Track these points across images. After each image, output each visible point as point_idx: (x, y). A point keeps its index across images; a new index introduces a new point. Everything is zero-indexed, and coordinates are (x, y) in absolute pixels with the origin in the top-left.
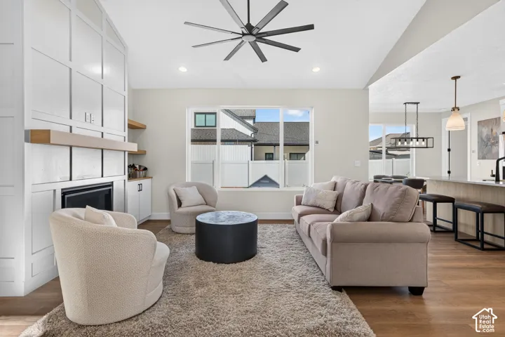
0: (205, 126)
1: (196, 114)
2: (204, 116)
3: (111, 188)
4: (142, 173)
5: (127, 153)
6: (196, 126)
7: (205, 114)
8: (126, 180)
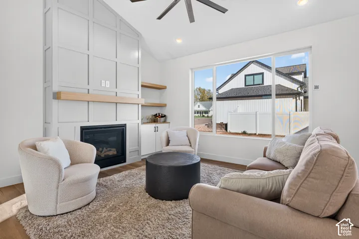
0: (254, 85)
1: (246, 76)
2: (252, 76)
3: (124, 128)
4: (162, 119)
5: (140, 106)
6: (245, 86)
7: (253, 75)
8: (140, 124)
